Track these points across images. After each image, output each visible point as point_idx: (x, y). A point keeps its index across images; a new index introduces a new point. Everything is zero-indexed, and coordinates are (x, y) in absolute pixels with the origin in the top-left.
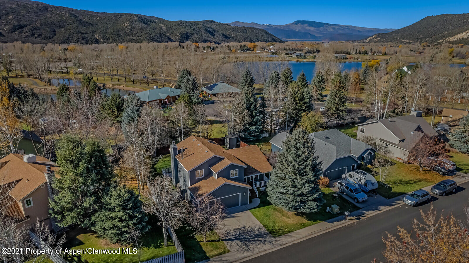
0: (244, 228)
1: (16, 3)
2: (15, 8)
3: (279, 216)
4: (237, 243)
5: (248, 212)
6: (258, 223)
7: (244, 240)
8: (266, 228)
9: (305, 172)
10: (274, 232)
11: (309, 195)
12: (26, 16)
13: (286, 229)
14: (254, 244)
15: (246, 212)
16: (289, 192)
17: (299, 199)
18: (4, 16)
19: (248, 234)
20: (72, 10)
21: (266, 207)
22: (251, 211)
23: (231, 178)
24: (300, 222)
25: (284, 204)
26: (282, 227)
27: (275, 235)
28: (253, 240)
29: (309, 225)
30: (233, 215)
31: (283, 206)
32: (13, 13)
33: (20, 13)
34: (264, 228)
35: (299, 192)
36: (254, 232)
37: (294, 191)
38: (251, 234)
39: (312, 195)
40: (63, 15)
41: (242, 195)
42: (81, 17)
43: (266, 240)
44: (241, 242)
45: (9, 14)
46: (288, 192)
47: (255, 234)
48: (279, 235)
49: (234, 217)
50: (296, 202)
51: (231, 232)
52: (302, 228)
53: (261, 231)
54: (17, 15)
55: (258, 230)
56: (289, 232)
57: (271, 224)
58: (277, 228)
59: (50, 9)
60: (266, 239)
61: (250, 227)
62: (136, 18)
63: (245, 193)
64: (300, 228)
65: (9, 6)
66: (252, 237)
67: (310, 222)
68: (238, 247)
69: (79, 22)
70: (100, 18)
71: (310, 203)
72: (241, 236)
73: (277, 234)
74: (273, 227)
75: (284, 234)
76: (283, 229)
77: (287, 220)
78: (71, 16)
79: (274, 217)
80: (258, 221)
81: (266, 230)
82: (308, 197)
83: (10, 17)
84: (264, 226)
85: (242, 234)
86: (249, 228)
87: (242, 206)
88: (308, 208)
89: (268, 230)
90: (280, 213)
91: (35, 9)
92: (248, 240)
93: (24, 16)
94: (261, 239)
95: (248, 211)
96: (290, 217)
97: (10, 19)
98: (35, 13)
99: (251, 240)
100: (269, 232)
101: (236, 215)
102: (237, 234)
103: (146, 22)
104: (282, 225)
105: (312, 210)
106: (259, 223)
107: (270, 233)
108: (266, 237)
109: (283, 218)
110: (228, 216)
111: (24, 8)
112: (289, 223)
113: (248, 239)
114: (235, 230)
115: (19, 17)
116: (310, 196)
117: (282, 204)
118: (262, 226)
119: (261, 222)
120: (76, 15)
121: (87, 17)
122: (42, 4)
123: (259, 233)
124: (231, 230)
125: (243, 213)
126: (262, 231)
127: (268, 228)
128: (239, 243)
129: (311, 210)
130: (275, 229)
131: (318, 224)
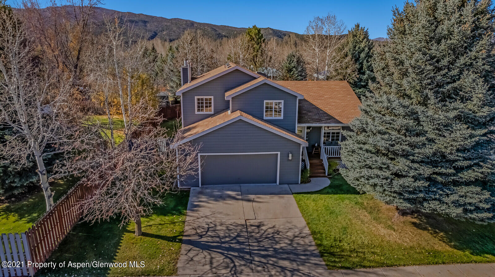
0: (258, 227)
1: (170, 21)
2: (169, 25)
3: (366, 220)
4: (212, 258)
5: (291, 199)
6: (301, 222)
7: (236, 254)
8: (315, 239)
9: (456, 91)
10: (333, 254)
11: (466, 163)
12: (176, 32)
13: (373, 253)
14: (258, 272)
15: (283, 197)
16: (397, 147)
17: (427, 171)
18: (160, 32)
19: (259, 242)
20: (215, 26)
21: (336, 196)
22: (295, 198)
23: (265, 118)
24: (424, 244)
25: (376, 181)
26: (362, 246)
27: (335, 262)
28: (263, 260)
29: (453, 261)
30: (252, 197)
31: (375, 185)
32: (167, 29)
33: (172, 29)
34: (311, 238)
35: (428, 150)
36: (277, 243)
37: (412, 146)
38: (266, 243)
39: (477, 165)
40: (206, 29)
41: (285, 157)
42: (220, 31)
43: (298, 270)
44: (227, 257)
45: (164, 30)
46: (393, 145)
47: (278, 246)
48: (347, 265)
49: (249, 201)
50: (415, 178)
51: (219, 228)
52: (429, 264)
53: (298, 244)
54: (169, 31)
55: (292, 241)
56: (382, 265)
57: (335, 233)
58: (346, 246)
59: (196, 25)
60: (301, 268)
61: (274, 227)
62: (271, 32)
63: (290, 155)
64: (421, 263)
65: (165, 24)
66: (263, 253)
67: (460, 252)
68: (208, 267)
69: (218, 36)
70: (237, 32)
71: (463, 190)
72: (238, 242)
73: (340, 262)
74: (335, 240)
75: (364, 267)
76: (364, 253)
77: (383, 231)
78: (212, 31)
79: (350, 220)
80: (303, 220)
81: (313, 243)
82: (460, 169)
83: (164, 33)
84: (313, 233)
85: (241, 239)
86: (270, 230)
87: (282, 186)
88: (456, 204)
89: (319, 245)
90: (370, 213)
91: (184, 25)
92: (248, 257)
93: (174, 32)
94: (286, 264)
95: (292, 196)
96: (396, 228)
97: (163, 35)
98: (183, 28)
99: (256, 259)
100: (320, 252)
101: (259, 198)
102: (230, 236)
103: (280, 36)
104: (366, 242)
105: (471, 212)
106: (304, 223)
107: (321, 255)
108: (303, 263)
109: (375, 227)
110: (240, 197)
111: (176, 25)
112: (388, 242)
113: (250, 253)
114: (231, 227)
115: (171, 32)
116: (469, 167)
117: (372, 181)
118: (307, 231)
119: (308, 224)
120: (217, 29)
121: (225, 31)
122: (190, 21)
123: (290, 247)
124: (221, 224)
125: (276, 198)
126: (302, 243)
127: (321, 240)
128: (219, 258)
129: (466, 211)
130: (340, 247)
131: (489, 264)
